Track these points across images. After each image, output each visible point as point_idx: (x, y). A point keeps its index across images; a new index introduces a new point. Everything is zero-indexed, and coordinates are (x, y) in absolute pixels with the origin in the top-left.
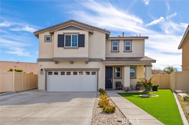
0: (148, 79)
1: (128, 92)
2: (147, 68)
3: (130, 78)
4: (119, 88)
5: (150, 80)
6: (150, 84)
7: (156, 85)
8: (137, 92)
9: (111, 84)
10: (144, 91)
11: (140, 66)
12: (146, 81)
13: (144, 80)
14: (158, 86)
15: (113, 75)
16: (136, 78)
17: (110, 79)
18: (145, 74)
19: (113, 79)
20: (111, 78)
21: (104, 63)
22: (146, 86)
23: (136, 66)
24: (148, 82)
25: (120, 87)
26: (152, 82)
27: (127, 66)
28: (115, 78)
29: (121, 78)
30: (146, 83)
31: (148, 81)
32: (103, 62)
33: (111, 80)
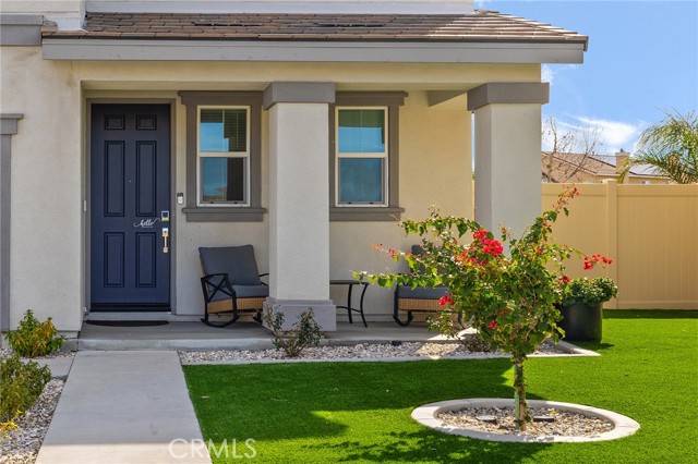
0: (509, 226)
1: (309, 356)
2: (497, 112)
3: (336, 215)
4: (227, 304)
5: (534, 238)
6: (530, 283)
7: (589, 280)
8: (401, 355)
9: (161, 269)
10: (472, 344)
11: (435, 96)
12: (488, 248)
13: (467, 241)
14: (608, 292)
15: (180, 183)
16: (393, 212)
17: (147, 223)
18: (482, 177)
19: (180, 218)
20: (154, 214)
21: (71, 63)
22: (482, 311)
23: (396, 97)
24: (507, 263)
25: (242, 304)
26: (551, 266)
27: (302, 93)
28: (193, 213)
29: (258, 213)
30: (492, 275)
31: (507, 254)
32: (54, 48)
33: (155, 234)
